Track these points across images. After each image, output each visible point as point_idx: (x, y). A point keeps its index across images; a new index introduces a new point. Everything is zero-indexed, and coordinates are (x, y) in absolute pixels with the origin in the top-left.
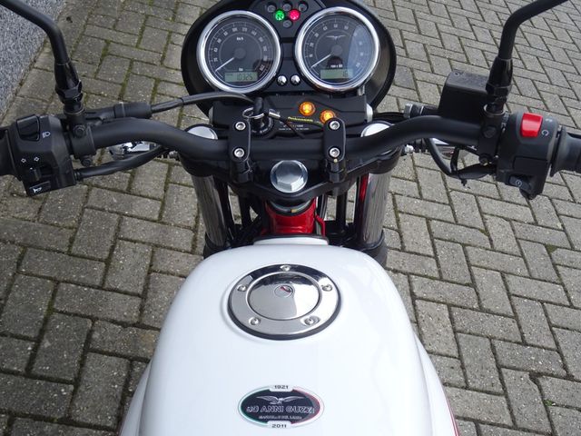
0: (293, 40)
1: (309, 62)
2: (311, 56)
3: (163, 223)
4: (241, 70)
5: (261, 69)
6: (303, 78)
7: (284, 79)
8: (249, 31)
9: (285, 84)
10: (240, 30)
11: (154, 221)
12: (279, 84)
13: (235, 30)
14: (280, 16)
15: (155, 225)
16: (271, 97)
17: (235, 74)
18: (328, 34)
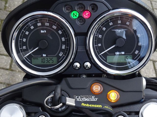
0: (85, 34)
1: (98, 50)
2: (100, 45)
3: (12, 70)
4: (44, 55)
5: (60, 55)
6: (94, 64)
7: (78, 65)
8: (51, 26)
9: (79, 68)
10: (43, 25)
11: (7, 69)
12: (75, 68)
13: (39, 24)
14: (75, 15)
15: (7, 72)
16: (68, 79)
17: (40, 59)
18: (114, 28)
